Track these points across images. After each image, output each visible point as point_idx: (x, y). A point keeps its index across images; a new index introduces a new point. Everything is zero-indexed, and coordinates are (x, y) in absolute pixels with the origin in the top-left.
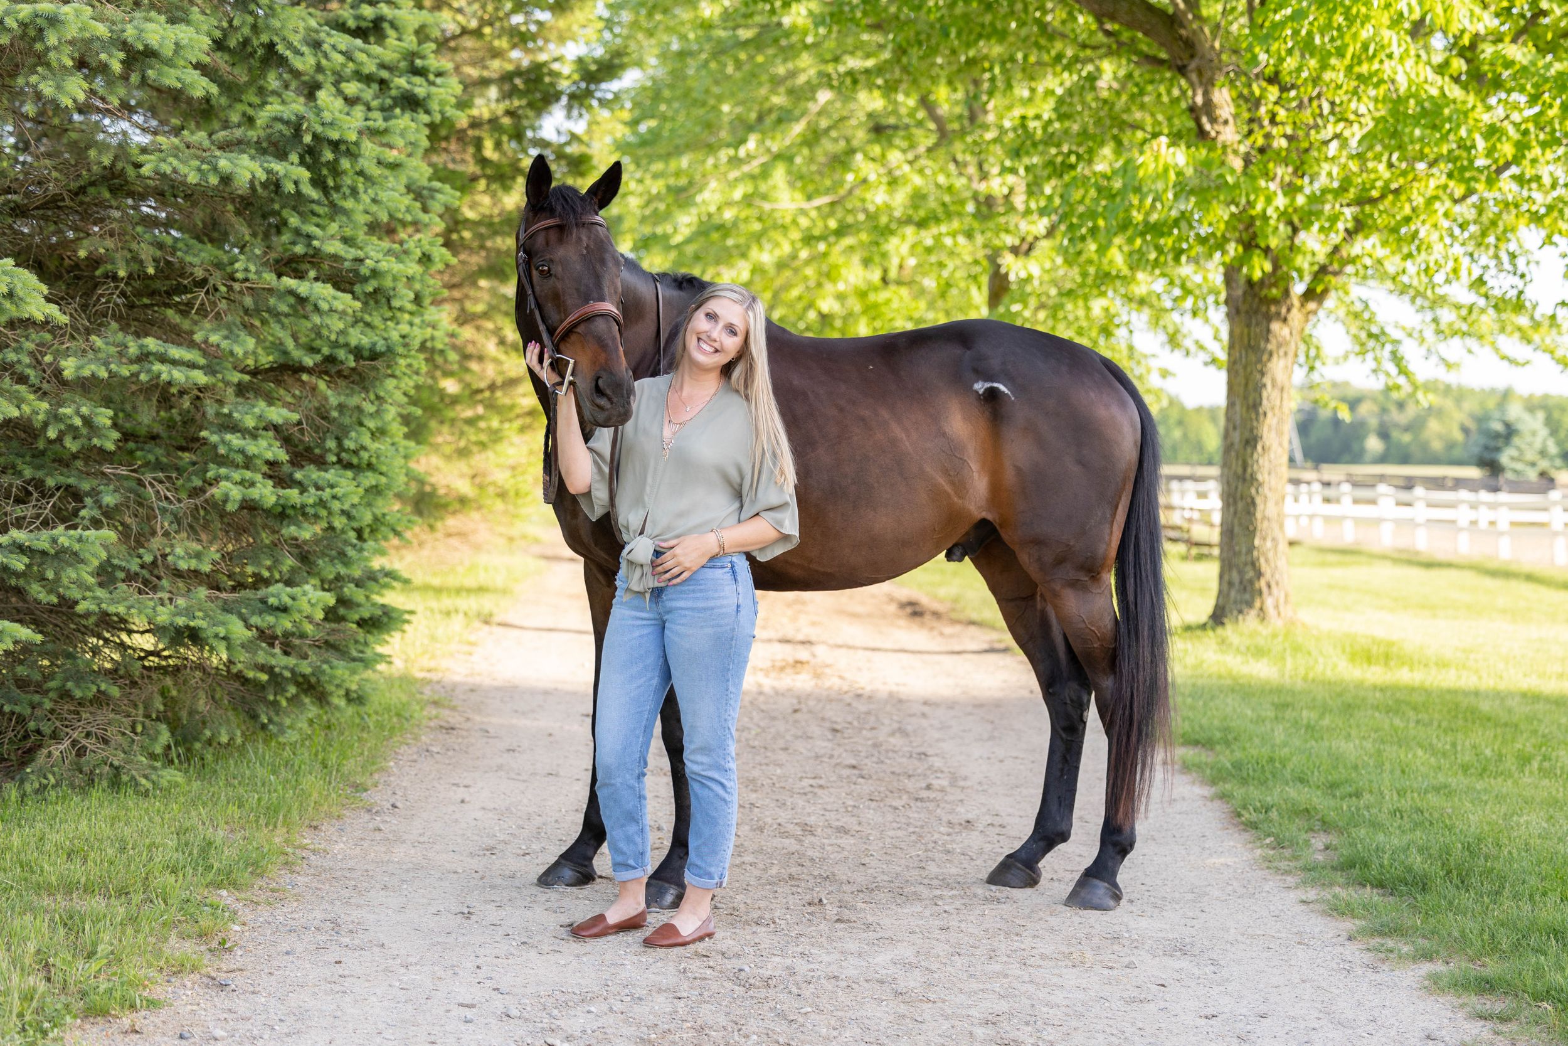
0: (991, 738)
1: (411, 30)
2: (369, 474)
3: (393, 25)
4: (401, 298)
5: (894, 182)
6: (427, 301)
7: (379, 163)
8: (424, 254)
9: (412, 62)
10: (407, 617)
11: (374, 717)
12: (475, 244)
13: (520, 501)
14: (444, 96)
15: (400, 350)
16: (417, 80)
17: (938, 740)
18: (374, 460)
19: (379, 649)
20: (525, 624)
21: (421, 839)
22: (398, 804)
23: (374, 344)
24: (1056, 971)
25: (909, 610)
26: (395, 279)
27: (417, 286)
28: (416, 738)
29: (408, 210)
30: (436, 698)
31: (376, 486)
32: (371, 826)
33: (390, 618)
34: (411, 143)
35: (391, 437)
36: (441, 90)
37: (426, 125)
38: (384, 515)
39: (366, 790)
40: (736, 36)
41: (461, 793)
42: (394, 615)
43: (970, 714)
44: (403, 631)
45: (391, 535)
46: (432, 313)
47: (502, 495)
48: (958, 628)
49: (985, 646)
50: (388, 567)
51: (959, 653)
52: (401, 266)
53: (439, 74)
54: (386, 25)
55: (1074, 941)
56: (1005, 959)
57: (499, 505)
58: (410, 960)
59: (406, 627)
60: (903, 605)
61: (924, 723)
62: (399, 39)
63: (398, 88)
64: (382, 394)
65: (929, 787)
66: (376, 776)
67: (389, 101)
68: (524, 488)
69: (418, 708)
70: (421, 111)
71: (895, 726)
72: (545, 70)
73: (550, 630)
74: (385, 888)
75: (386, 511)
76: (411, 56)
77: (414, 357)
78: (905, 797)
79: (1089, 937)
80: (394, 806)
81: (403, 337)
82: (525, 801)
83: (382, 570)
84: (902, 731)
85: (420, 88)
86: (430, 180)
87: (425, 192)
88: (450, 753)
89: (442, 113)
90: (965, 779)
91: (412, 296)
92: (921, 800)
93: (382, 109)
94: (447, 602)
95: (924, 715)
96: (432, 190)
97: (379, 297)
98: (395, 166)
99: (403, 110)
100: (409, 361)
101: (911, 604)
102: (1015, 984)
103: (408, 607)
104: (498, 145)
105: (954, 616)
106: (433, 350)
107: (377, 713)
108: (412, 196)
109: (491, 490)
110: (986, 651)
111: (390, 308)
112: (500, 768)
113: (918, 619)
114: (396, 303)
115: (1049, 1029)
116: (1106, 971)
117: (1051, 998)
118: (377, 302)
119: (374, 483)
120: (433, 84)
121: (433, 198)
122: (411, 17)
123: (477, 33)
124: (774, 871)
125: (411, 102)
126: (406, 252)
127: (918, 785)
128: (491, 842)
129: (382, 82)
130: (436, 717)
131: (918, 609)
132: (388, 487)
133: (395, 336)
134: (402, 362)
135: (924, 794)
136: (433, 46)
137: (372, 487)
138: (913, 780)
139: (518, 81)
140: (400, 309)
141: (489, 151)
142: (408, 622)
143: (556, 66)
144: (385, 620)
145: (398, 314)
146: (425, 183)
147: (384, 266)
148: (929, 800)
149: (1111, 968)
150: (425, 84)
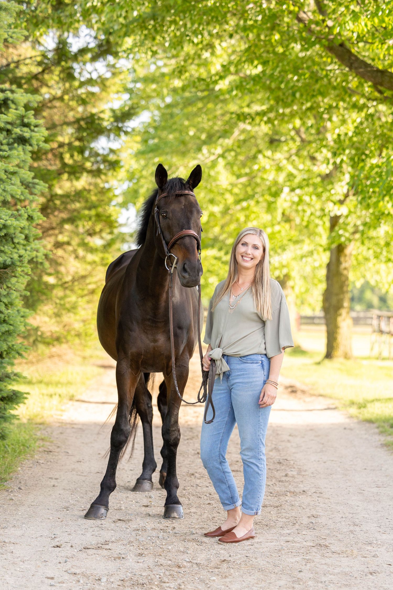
0: (322, 451)
1: (22, 104)
2: (5, 325)
3: (13, 102)
4: (18, 238)
5: (279, 169)
6: (31, 240)
7: (6, 171)
8: (29, 216)
9: (23, 120)
10: (25, 395)
11: (11, 446)
12: (62, 207)
13: (88, 338)
14: (39, 137)
15: (18, 263)
16: (25, 129)
17: (294, 453)
18: (6, 318)
19: (12, 412)
20: (91, 400)
21: (33, 504)
22: (22, 488)
23: (5, 261)
24: (338, 559)
25: (290, 390)
26: (15, 228)
27: (27, 232)
28: (32, 456)
29: (22, 194)
30: (43, 437)
31: (8, 331)
32: (8, 498)
33: (17, 396)
34: (23, 161)
35: (16, 306)
36: (37, 134)
37: (30, 152)
38: (13, 345)
39: (6, 481)
40: (197, 96)
41: (53, 482)
42: (19, 395)
43: (312, 440)
44: (25, 403)
45: (17, 356)
46: (35, 244)
47: (78, 335)
48: (313, 398)
49: (326, 407)
50: (15, 371)
51: (311, 410)
52: (18, 222)
53: (36, 126)
54: (10, 102)
55: (349, 545)
56: (314, 554)
57: (77, 341)
58: (25, 558)
59: (26, 401)
60: (287, 388)
61: (289, 445)
62: (16, 109)
63: (16, 134)
64: (10, 285)
65: (286, 475)
66: (11, 474)
67: (11, 140)
68: (90, 331)
69: (33, 442)
70: (27, 144)
71: (273, 446)
72: (96, 117)
73: (104, 403)
74: (14, 526)
75: (13, 343)
76: (22, 117)
77: (25, 267)
78: (274, 480)
79: (356, 543)
80: (20, 488)
81: (20, 256)
82: (85, 485)
83: (12, 372)
84: (277, 449)
85: (27, 133)
86: (33, 178)
87: (30, 185)
88: (49, 463)
89: (38, 145)
90: (305, 471)
91: (23, 236)
92: (282, 481)
93: (8, 144)
94: (51, 390)
95: (289, 441)
96: (34, 184)
97: (7, 238)
98: (14, 173)
99: (18, 144)
100: (22, 268)
101: (291, 387)
102: (318, 565)
103: (26, 391)
104: (72, 156)
105: (312, 392)
106: (37, 263)
107: (12, 444)
108: (24, 187)
109: (73, 333)
110: (325, 409)
111: (13, 243)
112: (73, 470)
113: (294, 394)
114: (16, 241)
115: (331, 585)
116: (363, 559)
117: (335, 571)
118: (6, 240)
119: (7, 329)
120: (33, 131)
121: (34, 187)
122: (22, 98)
123: (61, 99)
124: (205, 516)
125: (22, 141)
126: (20, 215)
127: (281, 474)
128: (67, 505)
129: (8, 131)
130: (43, 446)
131: (294, 389)
132: (14, 331)
133: (16, 256)
134: (19, 269)
135: (284, 479)
136: (33, 112)
137: (6, 331)
138: (279, 472)
139: (82, 123)
140: (18, 243)
141: (67, 159)
142: (26, 398)
143: (102, 115)
144: (14, 397)
145: (18, 246)
146: (30, 180)
147: (9, 222)
148: (286, 481)
149: (366, 557)
150: (29, 131)
